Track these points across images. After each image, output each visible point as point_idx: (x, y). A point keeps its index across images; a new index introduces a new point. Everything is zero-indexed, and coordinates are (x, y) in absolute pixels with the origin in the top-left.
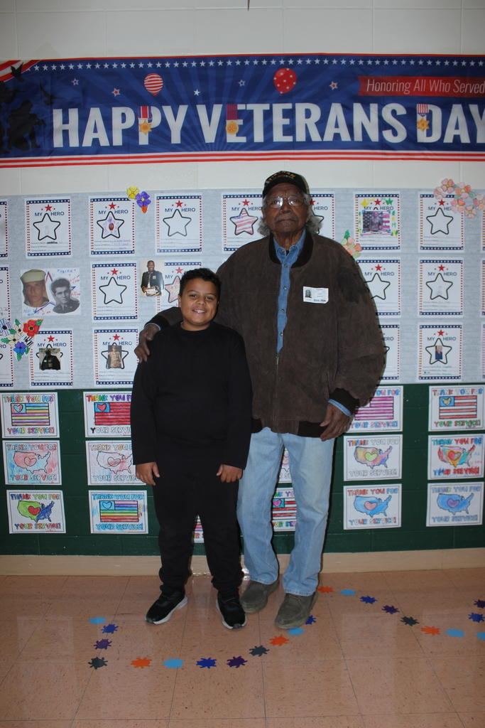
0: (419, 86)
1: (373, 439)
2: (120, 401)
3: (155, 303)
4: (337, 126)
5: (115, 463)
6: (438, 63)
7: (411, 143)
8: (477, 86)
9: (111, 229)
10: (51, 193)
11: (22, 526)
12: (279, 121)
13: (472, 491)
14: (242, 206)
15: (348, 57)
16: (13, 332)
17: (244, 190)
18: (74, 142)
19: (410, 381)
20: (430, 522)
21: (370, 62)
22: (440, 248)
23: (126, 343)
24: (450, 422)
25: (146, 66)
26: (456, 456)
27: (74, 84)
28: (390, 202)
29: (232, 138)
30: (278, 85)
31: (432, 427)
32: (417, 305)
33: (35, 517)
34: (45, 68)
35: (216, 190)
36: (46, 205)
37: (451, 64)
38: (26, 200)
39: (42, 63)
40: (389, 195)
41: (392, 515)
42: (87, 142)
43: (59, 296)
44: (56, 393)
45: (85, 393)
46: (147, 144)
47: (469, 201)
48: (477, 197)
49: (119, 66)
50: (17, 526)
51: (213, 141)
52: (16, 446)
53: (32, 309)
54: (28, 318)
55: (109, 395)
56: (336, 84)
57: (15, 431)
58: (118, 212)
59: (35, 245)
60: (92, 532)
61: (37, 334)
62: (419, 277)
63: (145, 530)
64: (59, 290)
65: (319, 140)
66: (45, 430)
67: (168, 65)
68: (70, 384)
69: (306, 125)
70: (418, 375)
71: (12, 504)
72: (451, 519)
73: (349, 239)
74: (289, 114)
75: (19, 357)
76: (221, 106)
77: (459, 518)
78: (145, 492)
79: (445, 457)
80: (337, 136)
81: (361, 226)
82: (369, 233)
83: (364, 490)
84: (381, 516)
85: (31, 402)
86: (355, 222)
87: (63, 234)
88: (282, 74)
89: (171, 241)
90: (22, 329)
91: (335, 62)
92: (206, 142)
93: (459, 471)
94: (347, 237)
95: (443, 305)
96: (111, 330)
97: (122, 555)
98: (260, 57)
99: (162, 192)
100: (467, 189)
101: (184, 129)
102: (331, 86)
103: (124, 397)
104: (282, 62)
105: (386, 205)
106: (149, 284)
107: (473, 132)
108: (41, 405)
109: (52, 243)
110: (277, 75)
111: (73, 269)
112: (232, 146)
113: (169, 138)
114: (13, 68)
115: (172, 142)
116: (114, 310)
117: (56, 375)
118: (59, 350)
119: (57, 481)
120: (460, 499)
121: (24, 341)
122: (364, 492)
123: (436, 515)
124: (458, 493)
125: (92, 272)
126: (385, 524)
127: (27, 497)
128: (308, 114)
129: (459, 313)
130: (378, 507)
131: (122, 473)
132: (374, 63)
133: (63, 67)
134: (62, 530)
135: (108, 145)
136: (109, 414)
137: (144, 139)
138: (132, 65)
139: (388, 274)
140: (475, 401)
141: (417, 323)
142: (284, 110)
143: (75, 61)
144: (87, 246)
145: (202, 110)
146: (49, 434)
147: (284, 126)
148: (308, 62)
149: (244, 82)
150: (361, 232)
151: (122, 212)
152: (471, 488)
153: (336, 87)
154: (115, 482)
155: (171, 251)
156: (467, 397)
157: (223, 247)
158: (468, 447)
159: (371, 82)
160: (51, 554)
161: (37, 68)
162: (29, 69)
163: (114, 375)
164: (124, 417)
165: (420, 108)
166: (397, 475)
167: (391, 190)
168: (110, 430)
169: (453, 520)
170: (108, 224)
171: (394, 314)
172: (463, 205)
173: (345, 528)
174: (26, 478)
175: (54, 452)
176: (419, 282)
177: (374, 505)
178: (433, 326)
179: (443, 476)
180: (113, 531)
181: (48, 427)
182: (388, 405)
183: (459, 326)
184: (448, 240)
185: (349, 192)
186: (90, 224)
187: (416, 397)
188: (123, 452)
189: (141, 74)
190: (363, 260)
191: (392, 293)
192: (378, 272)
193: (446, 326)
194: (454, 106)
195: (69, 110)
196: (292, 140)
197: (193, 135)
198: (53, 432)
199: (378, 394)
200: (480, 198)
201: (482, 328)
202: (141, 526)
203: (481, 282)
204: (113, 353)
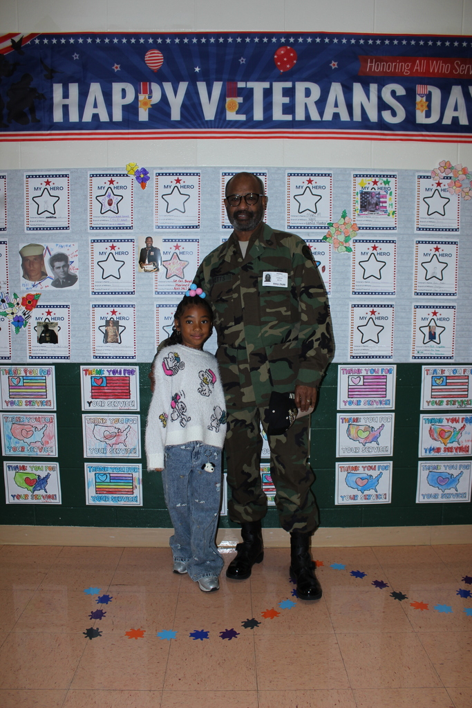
0: (420, 66)
1: (366, 417)
2: (117, 375)
3: (152, 279)
4: (336, 105)
5: (111, 436)
6: (439, 43)
7: (410, 124)
9: (110, 204)
10: (51, 168)
11: (18, 497)
12: (279, 99)
13: (462, 470)
15: (349, 36)
16: (11, 305)
17: (243, 168)
18: (74, 117)
19: (403, 360)
20: (420, 499)
21: (370, 42)
22: (436, 229)
23: (124, 318)
24: (442, 402)
25: (146, 42)
26: (447, 434)
27: (75, 58)
28: (387, 182)
29: (231, 116)
30: (279, 64)
31: (424, 406)
32: (412, 286)
33: (31, 488)
34: (46, 41)
35: (215, 167)
36: (46, 179)
37: (452, 44)
38: (25, 174)
39: (42, 36)
40: (387, 176)
41: (383, 491)
42: (87, 118)
43: (58, 271)
44: (53, 367)
45: (82, 367)
46: (147, 120)
47: (466, 183)
49: (120, 41)
50: (13, 496)
51: (213, 119)
52: (13, 418)
53: (30, 283)
54: (26, 292)
55: (106, 370)
56: (336, 63)
57: (12, 403)
58: (117, 188)
59: (34, 220)
60: (87, 504)
61: (35, 307)
62: (415, 258)
63: (140, 503)
64: (57, 264)
65: (319, 119)
66: (42, 403)
67: (168, 41)
68: (68, 358)
69: (306, 104)
70: (411, 355)
71: (9, 475)
72: (440, 496)
73: (346, 219)
74: (289, 93)
75: (17, 331)
76: (221, 83)
77: (448, 496)
78: (140, 465)
79: (435, 436)
80: (336, 116)
81: (358, 206)
82: (366, 213)
83: (356, 466)
84: (372, 492)
85: (28, 375)
86: (352, 202)
87: (62, 208)
88: (282, 52)
89: (169, 218)
90: (20, 303)
91: (336, 41)
92: (206, 119)
93: (450, 450)
94: (344, 216)
95: (437, 285)
96: (109, 305)
97: (117, 526)
98: (262, 35)
99: (161, 168)
100: (465, 171)
101: (184, 107)
102: (331, 65)
103: (120, 371)
104: (283, 40)
105: (383, 185)
106: (147, 260)
107: (471, 114)
108: (39, 378)
109: (51, 217)
110: (278, 53)
111: (72, 244)
112: (229, 126)
113: (169, 115)
114: (13, 41)
115: (172, 119)
116: (112, 285)
117: (53, 349)
118: (57, 324)
119: (54, 453)
120: (449, 476)
121: (22, 315)
122: (356, 468)
123: (426, 492)
124: (448, 471)
125: (90, 247)
126: (376, 500)
127: (24, 468)
128: (308, 93)
129: (454, 294)
130: (369, 483)
131: (117, 446)
132: (374, 43)
133: (63, 41)
134: (58, 501)
135: (109, 120)
136: (106, 388)
137: (143, 115)
138: (133, 41)
139: (384, 254)
140: (467, 381)
141: (411, 303)
142: (283, 89)
143: (76, 35)
144: (86, 221)
145: (202, 87)
146: (46, 407)
147: (284, 105)
148: (309, 40)
149: (244, 60)
150: (358, 212)
151: (121, 187)
152: (460, 466)
153: (336, 66)
154: (111, 455)
155: (169, 228)
156: (459, 377)
157: (221, 224)
159: (371, 62)
160: (47, 525)
161: (37, 41)
162: (29, 42)
163: (111, 349)
164: (120, 391)
165: (420, 89)
166: (389, 453)
167: (388, 170)
168: (106, 404)
169: (442, 497)
170: (107, 199)
171: (389, 293)
172: (459, 187)
173: (336, 504)
174: (23, 449)
175: (51, 425)
176: (414, 263)
177: (365, 481)
178: (427, 306)
179: (433, 454)
180: (108, 503)
181: (46, 400)
182: (381, 384)
183: (453, 307)
184: (444, 221)
185: (348, 172)
186: (89, 199)
187: (409, 376)
188: (119, 425)
189: (141, 50)
190: (360, 240)
191: (388, 273)
192: (375, 252)
193: (440, 306)
194: (454, 87)
195: (70, 84)
196: (291, 119)
197: (193, 112)
198: (50, 405)
199: (371, 372)
202: (136, 498)
204: (111, 327)
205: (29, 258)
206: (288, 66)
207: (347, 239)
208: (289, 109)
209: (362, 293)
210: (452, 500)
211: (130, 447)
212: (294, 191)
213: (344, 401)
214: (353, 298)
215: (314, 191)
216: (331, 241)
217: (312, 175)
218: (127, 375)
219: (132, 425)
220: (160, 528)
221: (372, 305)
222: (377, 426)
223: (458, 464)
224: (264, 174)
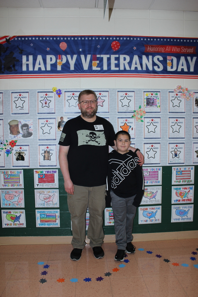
0: (168, 49)
1: (150, 188)
2: (49, 173)
4: (136, 64)
5: (47, 198)
6: (175, 40)
7: (165, 71)
8: (190, 50)
9: (46, 104)
10: (22, 89)
11: (8, 225)
12: (113, 62)
13: (189, 208)
14: (99, 95)
15: (140, 37)
16: (5, 145)
17: (99, 89)
18: (31, 69)
19: (165, 165)
20: (173, 221)
21: (149, 39)
22: (176, 112)
23: (52, 150)
24: (180, 181)
25: (60, 39)
26: (183, 194)
27: (31, 45)
28: (157, 94)
29: (94, 68)
30: (113, 48)
31: (173, 183)
32: (167, 135)
33: (13, 221)
34: (20, 39)
36: (19, 94)
37: (180, 41)
38: (11, 92)
39: (18, 37)
40: (157, 92)
41: (158, 218)
42: (36, 69)
43: (24, 131)
44: (23, 170)
45: (34, 170)
46: (61, 70)
47: (187, 94)
48: (190, 93)
49: (50, 39)
50: (6, 224)
51: (87, 69)
52: (5, 192)
53: (13, 136)
55: (44, 171)
57: (5, 186)
58: (49, 97)
59: (15, 110)
60: (37, 227)
61: (15, 146)
62: (168, 124)
63: (59, 226)
64: (24, 128)
65: (129, 69)
67: (69, 39)
68: (29, 166)
69: (124, 63)
70: (168, 163)
71: (4, 216)
72: (181, 219)
73: (141, 109)
74: (117, 59)
75: (8, 155)
76: (90, 55)
77: (184, 219)
78: (59, 210)
79: (178, 195)
80: (136, 68)
81: (145, 104)
82: (149, 106)
83: (147, 208)
84: (153, 218)
85: (12, 174)
86: (143, 102)
87: (26, 105)
88: (114, 43)
89: (70, 109)
90: (9, 144)
92: (84, 70)
93: (184, 200)
94: (140, 108)
95: (177, 135)
96: (45, 145)
97: (49, 236)
98: (106, 37)
99: (67, 89)
100: (187, 89)
101: (75, 65)
102: (134, 48)
103: (50, 172)
104: (114, 39)
105: (155, 95)
106: (61, 126)
107: (189, 68)
108: (16, 175)
109: (21, 109)
110: (113, 43)
111: (30, 120)
112: (94, 71)
113: (69, 68)
114: (6, 39)
115: (71, 69)
116: (47, 136)
117: (22, 163)
119: (23, 206)
120: (184, 211)
121: (9, 149)
122: (147, 209)
123: (175, 218)
124: (184, 209)
125: (38, 121)
126: (155, 222)
127: (10, 212)
128: (125, 59)
129: (184, 138)
130: (152, 215)
131: (49, 203)
132: (150, 40)
133: (27, 39)
134: (25, 226)
135: (45, 70)
136: (44, 179)
137: (59, 68)
138: (55, 39)
139: (156, 122)
140: (190, 172)
141: (167, 142)
142: (115, 57)
143: (32, 37)
144: (36, 110)
145: (82, 57)
146: (19, 187)
147: (115, 64)
148: (125, 39)
149: (99, 46)
150: (145, 106)
151: (50, 97)
152: (188, 207)
153: (136, 49)
154: (46, 206)
155: (70, 113)
156: (187, 171)
158: (187, 191)
159: (149, 47)
160: (20, 236)
161: (16, 39)
162: (13, 39)
163: (47, 163)
164: (50, 180)
165: (168, 58)
166: (160, 202)
167: (157, 89)
168: (45, 185)
169: (181, 220)
170: (45, 102)
171: (158, 138)
172: (185, 96)
173: (139, 224)
174: (10, 205)
175: (22, 194)
176: (168, 126)
177: (151, 214)
178: (174, 143)
179: (178, 202)
180: (45, 226)
181: (19, 184)
182: (156, 174)
183: (184, 143)
184: (179, 109)
185: (141, 90)
186: (37, 102)
187: (167, 171)
188: (50, 194)
189: (58, 42)
190: (146, 117)
191: (158, 130)
192: (152, 122)
193: (179, 143)
194: (181, 57)
195: (29, 56)
196: (118, 69)
197: (79, 67)
198: (21, 186)
199: (152, 170)
200: (192, 93)
201: (193, 144)
202: (57, 224)
203: (192, 126)
204: (46, 154)
205: (13, 126)
206: (117, 49)
207: (141, 118)
209: (148, 138)
210: (186, 221)
211: (55, 202)
212: (120, 98)
214: (144, 140)
215: (128, 98)
216: (135, 118)
217: (127, 91)
218: (53, 173)
219: (55, 194)
220: (67, 236)
221: (152, 143)
222: (155, 192)
223: (188, 206)
224: (108, 91)
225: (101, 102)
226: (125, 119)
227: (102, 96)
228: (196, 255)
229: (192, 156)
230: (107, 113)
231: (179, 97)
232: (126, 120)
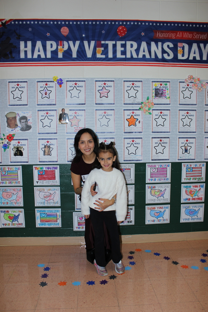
0: (179, 35)
1: (158, 186)
2: (49, 169)
3: (65, 127)
4: (144, 51)
5: (47, 197)
6: (187, 25)
7: (175, 59)
8: (203, 36)
9: (46, 94)
10: (19, 78)
11: (6, 224)
12: (119, 49)
13: (199, 208)
14: (103, 85)
15: (149, 22)
16: (2, 139)
17: (104, 78)
18: (29, 56)
19: (174, 161)
20: (182, 221)
21: (158, 24)
22: (187, 104)
23: (52, 144)
24: (191, 178)
25: (61, 23)
26: (193, 193)
27: (30, 30)
29: (99, 56)
30: (119, 33)
31: (183, 180)
32: (177, 129)
33: (11, 221)
34: (17, 23)
35: (92, 78)
36: (17, 83)
37: (192, 26)
38: (8, 81)
39: (15, 20)
40: (166, 82)
41: (166, 218)
42: (35, 56)
43: (23, 124)
44: (21, 166)
45: (34, 166)
46: (62, 57)
47: (199, 85)
48: (203, 83)
49: (50, 23)
50: (3, 224)
51: (91, 57)
52: (3, 189)
53: (10, 129)
54: (9, 133)
55: (44, 167)
56: (144, 33)
57: (3, 183)
58: (49, 87)
59: (12, 101)
60: (37, 227)
61: (12, 140)
62: (178, 117)
63: (60, 226)
64: (22, 121)
65: (137, 57)
66: (16, 182)
67: (71, 23)
68: (28, 162)
69: (131, 51)
70: (177, 158)
71: (1, 215)
74: (124, 46)
75: (5, 150)
76: (94, 41)
77: (194, 219)
78: (60, 209)
79: (188, 193)
80: (144, 56)
81: (154, 95)
82: (157, 98)
84: (161, 218)
85: (10, 170)
86: (151, 93)
87: (24, 96)
88: (121, 28)
89: (72, 100)
90: (6, 138)
91: (143, 24)
92: (88, 57)
93: (194, 199)
94: (148, 99)
95: (188, 128)
96: (46, 139)
97: (50, 236)
98: (111, 21)
99: (68, 79)
100: (199, 80)
101: (78, 52)
102: (142, 34)
103: (51, 168)
104: (121, 23)
105: (164, 86)
106: (62, 119)
107: (201, 55)
108: (14, 171)
109: (19, 100)
110: (119, 28)
111: (29, 112)
112: (99, 59)
113: (72, 55)
114: (2, 22)
116: (47, 130)
117: (21, 158)
118: (22, 147)
119: (21, 205)
120: (194, 211)
121: (7, 143)
122: (154, 208)
123: (184, 218)
124: (194, 208)
125: (37, 113)
126: (163, 222)
127: (8, 212)
128: (132, 46)
129: (195, 132)
130: (160, 214)
131: (50, 201)
132: (160, 25)
133: (24, 23)
134: (24, 226)
135: (44, 57)
136: (45, 175)
137: (60, 55)
138: (55, 23)
139: (165, 115)
140: (201, 169)
141: (177, 136)
142: (121, 44)
143: (30, 20)
144: (35, 102)
145: (86, 43)
146: (18, 184)
147: (121, 51)
148: (132, 23)
149: (104, 31)
150: (154, 97)
151: (51, 87)
153: (144, 35)
154: (47, 205)
155: (72, 105)
156: (197, 168)
157: (95, 103)
158: (198, 189)
159: (159, 33)
160: (18, 237)
161: (13, 23)
162: (9, 23)
163: (47, 158)
164: (51, 177)
165: (179, 44)
166: (168, 201)
167: (167, 79)
168: (45, 182)
169: (191, 220)
170: (45, 92)
171: (167, 132)
172: (197, 86)
173: (146, 224)
174: (7, 203)
175: (20, 192)
176: (178, 119)
177: (158, 214)
178: (184, 138)
179: (187, 201)
180: (46, 226)
181: (18, 181)
182: (164, 171)
183: (195, 138)
184: (190, 101)
185: (149, 80)
186: (36, 92)
187: (176, 168)
188: (50, 192)
189: (59, 27)
190: (155, 109)
191: (167, 123)
192: (161, 114)
193: (189, 138)
194: (194, 44)
195: (28, 42)
196: (125, 57)
197: (82, 54)
198: (20, 183)
199: (160, 166)
200: (204, 83)
201: (204, 139)
202: (58, 224)
203: (204, 119)
205: (10, 118)
206: (123, 34)
207: (149, 110)
208: (124, 53)
209: (156, 132)
210: (195, 221)
211: (56, 201)
212: (126, 88)
213: (149, 179)
214: (152, 135)
215: (135, 88)
216: (143, 110)
217: (134, 81)
218: (54, 169)
219: (56, 192)
220: (69, 237)
221: (160, 137)
222: (163, 190)
223: (198, 205)
224: (113, 81)
225: (106, 92)
226: (132, 111)
227: (107, 86)
228: (206, 257)
229: (204, 152)
230: (112, 104)
231: (190, 88)
232: (133, 113)
